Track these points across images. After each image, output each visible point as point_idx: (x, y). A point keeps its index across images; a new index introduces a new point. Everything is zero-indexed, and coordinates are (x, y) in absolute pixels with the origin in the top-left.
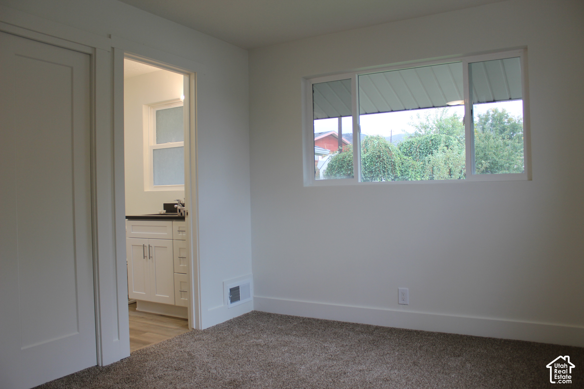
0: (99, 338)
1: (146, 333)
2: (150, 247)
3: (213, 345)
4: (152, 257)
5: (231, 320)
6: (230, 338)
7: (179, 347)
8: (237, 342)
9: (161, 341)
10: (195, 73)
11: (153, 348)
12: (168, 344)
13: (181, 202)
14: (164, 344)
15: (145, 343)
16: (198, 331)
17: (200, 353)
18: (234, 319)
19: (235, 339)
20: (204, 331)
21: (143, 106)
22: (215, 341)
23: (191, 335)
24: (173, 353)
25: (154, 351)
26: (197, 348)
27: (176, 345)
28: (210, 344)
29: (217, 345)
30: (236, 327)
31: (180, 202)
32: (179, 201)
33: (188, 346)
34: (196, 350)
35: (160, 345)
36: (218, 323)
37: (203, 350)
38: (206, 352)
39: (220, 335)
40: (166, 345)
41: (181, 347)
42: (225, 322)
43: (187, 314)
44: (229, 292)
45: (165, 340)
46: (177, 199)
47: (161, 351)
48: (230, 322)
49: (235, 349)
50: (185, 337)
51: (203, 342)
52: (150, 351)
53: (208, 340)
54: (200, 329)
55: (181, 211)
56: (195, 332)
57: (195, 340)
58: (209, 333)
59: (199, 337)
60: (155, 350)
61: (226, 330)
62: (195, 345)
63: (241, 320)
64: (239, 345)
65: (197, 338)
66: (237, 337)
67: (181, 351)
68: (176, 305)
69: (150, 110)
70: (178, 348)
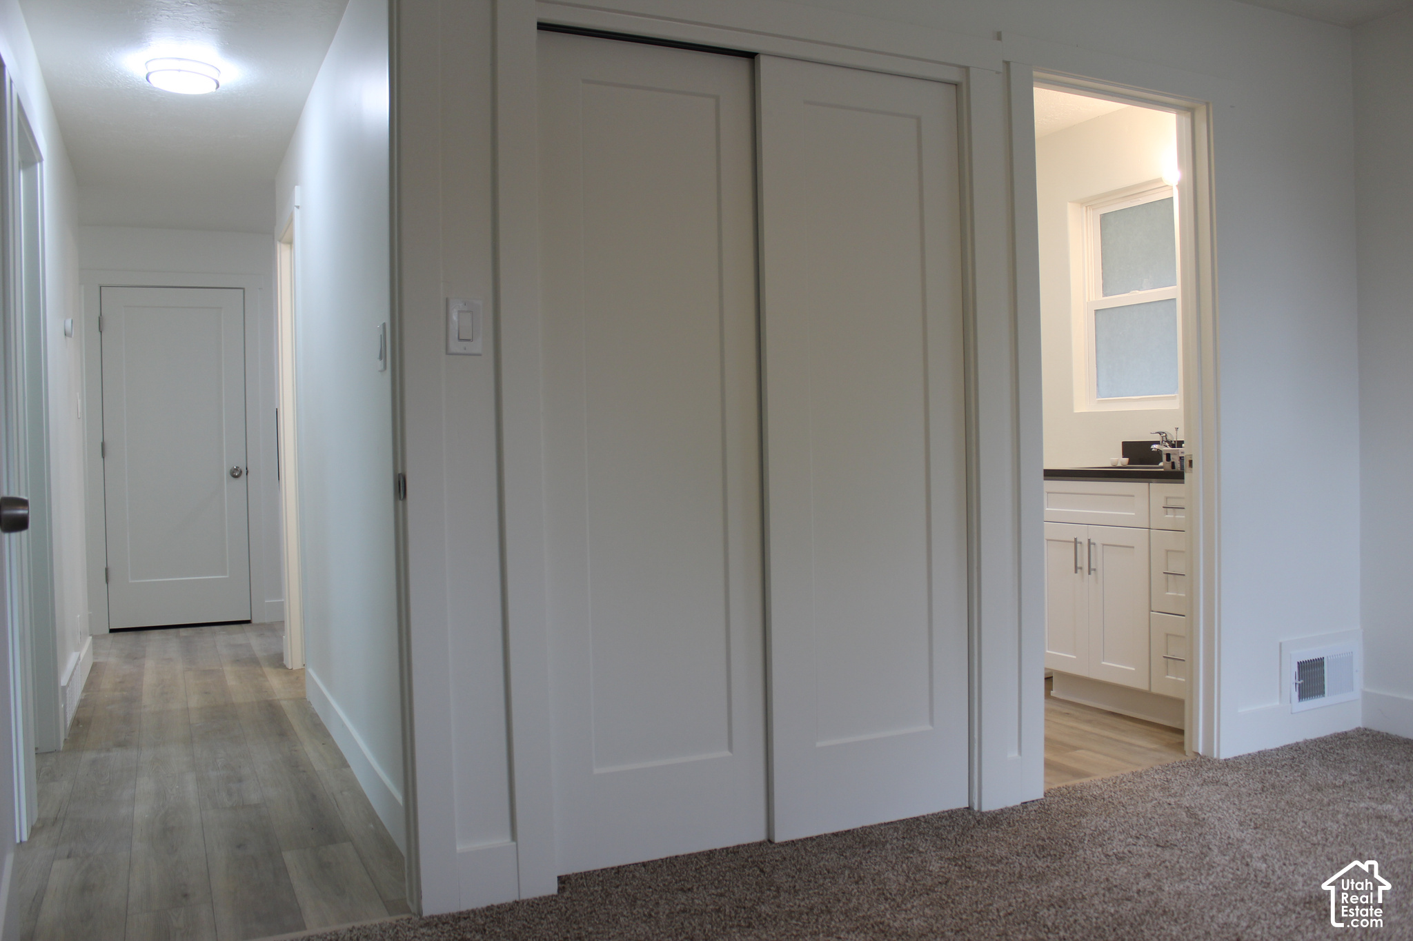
0: (976, 745)
1: (1078, 751)
2: (1092, 546)
3: (1252, 801)
4: (1095, 570)
5: (1297, 743)
6: (1298, 789)
7: (1164, 793)
8: (1320, 802)
9: (1118, 774)
10: (1207, 104)
11: (1098, 786)
12: (1134, 783)
13: (1169, 438)
14: (1125, 780)
15: (1077, 774)
16: (1209, 760)
17: (1220, 815)
18: (1306, 742)
19: (1314, 793)
20: (1227, 763)
21: (1069, 205)
22: (1257, 790)
23: (1193, 769)
24: (1149, 805)
25: (1100, 795)
26: (1209, 801)
27: (1155, 787)
28: (1244, 797)
29: (1264, 801)
30: (1314, 763)
31: (1164, 438)
32: (1164, 435)
33: (1187, 793)
34: (1208, 806)
35: (1115, 783)
36: (1262, 748)
37: (1226, 809)
38: (1234, 813)
39: (1272, 779)
40: (1129, 784)
41: (1167, 793)
42: (1282, 749)
43: (1181, 717)
44: (1296, 669)
45: (1125, 773)
46: (1159, 431)
47: (1119, 797)
48: (1296, 748)
49: (1316, 818)
50: (1177, 770)
51: (1226, 789)
52: (1091, 794)
53: (1240, 786)
54: (1215, 756)
55: (1172, 457)
56: (1203, 763)
57: (1204, 781)
58: (1239, 769)
59: (1214, 775)
60: (1103, 793)
61: (1286, 767)
62: (1204, 794)
63: (1327, 747)
64: (1325, 809)
65: (1209, 777)
66: (1320, 789)
67: (1170, 804)
68: (1154, 690)
69: (1085, 215)
70: (1162, 795)
